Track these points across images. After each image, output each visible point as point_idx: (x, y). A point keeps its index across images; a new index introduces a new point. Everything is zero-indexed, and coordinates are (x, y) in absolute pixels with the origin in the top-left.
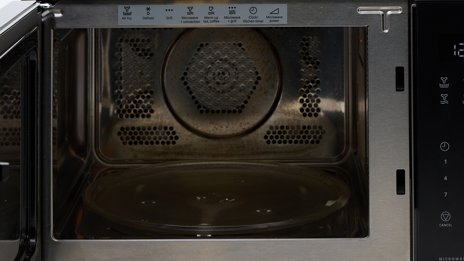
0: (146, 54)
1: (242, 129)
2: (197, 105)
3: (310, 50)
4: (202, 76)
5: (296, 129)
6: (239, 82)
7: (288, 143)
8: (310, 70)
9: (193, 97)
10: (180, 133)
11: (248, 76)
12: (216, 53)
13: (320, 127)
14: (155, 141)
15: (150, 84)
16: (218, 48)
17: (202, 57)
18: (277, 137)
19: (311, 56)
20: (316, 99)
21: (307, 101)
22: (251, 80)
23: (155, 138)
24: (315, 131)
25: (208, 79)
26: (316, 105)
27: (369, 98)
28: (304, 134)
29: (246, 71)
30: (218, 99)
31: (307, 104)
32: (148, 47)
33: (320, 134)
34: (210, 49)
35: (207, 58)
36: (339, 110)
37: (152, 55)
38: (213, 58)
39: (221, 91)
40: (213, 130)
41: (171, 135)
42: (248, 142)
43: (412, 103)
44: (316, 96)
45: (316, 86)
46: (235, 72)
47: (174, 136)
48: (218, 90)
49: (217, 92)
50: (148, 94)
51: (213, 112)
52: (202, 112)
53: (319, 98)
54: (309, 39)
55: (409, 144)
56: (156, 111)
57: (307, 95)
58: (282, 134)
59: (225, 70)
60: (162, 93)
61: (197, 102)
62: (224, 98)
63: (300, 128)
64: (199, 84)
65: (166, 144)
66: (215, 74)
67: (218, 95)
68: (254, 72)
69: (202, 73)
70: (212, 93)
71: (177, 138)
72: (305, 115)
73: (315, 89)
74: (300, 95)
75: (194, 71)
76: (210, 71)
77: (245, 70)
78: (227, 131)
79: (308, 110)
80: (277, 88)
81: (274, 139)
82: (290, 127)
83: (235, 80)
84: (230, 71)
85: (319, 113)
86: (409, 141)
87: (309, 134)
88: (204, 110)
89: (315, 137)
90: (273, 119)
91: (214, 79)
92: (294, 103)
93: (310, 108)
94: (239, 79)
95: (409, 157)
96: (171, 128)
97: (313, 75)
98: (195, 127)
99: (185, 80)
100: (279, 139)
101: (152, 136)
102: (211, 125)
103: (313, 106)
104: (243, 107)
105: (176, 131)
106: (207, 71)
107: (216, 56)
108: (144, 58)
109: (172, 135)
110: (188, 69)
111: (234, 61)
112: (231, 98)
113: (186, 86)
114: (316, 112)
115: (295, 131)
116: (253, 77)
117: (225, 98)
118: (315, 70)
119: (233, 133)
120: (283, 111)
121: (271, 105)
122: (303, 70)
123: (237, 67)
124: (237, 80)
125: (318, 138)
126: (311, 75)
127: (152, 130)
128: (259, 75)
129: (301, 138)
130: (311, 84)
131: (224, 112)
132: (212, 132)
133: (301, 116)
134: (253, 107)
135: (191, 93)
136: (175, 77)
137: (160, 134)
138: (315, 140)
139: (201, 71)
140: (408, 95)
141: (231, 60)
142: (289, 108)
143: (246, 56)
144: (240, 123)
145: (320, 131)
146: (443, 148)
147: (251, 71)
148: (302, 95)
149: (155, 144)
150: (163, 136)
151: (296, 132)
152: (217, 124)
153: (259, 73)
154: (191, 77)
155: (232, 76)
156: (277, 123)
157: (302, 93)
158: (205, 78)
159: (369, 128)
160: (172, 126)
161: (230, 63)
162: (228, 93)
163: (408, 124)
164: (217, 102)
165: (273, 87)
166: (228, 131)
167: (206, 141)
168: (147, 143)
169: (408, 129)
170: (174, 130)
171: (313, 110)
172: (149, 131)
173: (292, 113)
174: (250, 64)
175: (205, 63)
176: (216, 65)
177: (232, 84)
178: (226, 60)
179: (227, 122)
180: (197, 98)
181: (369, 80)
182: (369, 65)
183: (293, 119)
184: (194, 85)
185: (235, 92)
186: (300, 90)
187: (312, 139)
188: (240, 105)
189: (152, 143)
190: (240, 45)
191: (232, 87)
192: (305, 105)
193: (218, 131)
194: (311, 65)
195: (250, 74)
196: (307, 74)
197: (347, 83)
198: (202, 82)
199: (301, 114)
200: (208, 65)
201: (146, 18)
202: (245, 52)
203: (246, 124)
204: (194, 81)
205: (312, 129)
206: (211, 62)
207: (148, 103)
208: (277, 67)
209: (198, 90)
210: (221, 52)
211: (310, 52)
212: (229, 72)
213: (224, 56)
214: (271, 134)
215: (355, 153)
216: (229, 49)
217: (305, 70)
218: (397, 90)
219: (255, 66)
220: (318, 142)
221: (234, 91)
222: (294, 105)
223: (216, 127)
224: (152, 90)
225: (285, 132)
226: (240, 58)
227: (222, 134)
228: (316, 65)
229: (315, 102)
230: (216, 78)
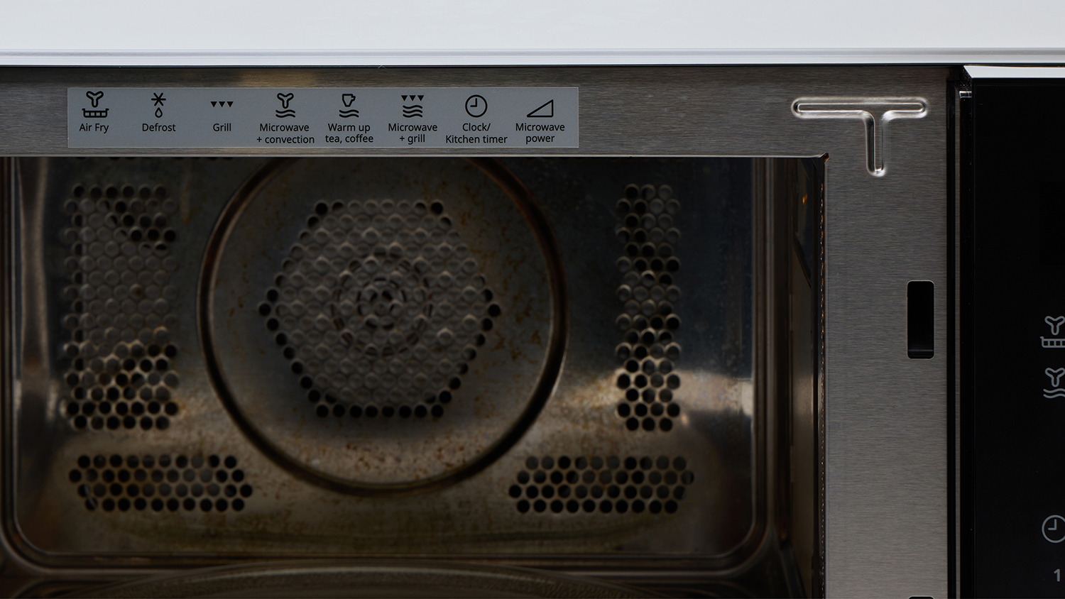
0: (154, 236)
1: (444, 467)
2: (308, 392)
3: (648, 225)
4: (323, 304)
5: (605, 467)
6: (434, 322)
7: (581, 510)
8: (649, 289)
9: (297, 368)
10: (256, 475)
11: (463, 304)
12: (364, 234)
13: (680, 463)
14: (181, 500)
15: (166, 325)
16: (371, 217)
17: (323, 245)
18: (548, 492)
19: (650, 244)
20: (665, 377)
21: (641, 381)
22: (469, 316)
23: (182, 491)
24: (663, 472)
25: (339, 313)
26: (666, 396)
27: (827, 377)
28: (630, 482)
29: (454, 289)
30: (371, 374)
31: (641, 391)
32: (159, 214)
33: (679, 483)
34: (347, 221)
35: (339, 248)
36: (735, 408)
37: (171, 236)
38: (354, 248)
39: (380, 351)
40: (357, 467)
41: (230, 481)
42: (460, 505)
43: (958, 393)
44: (666, 368)
45: (666, 338)
46: (423, 292)
47: (238, 485)
48: (371, 345)
49: (368, 353)
50: (162, 356)
51: (356, 412)
52: (322, 412)
53: (675, 372)
54: (645, 191)
55: (946, 520)
56: (184, 407)
57: (641, 363)
58: (564, 482)
59: (393, 286)
60: (203, 355)
61: (307, 383)
62: (389, 372)
63: (617, 466)
64: (315, 328)
65: (214, 510)
66: (362, 297)
67: (371, 362)
68: (479, 292)
69: (322, 293)
70: (352, 355)
71: (247, 491)
72: (632, 425)
73: (665, 345)
74: (619, 363)
75: (298, 289)
76: (347, 289)
77: (451, 286)
78: (398, 472)
79: (641, 410)
80: (549, 342)
81: (540, 497)
82: (589, 462)
83: (422, 316)
84: (407, 290)
85: (674, 420)
86: (946, 510)
87: (646, 482)
88: (330, 407)
89: (663, 493)
90: (536, 434)
91: (359, 311)
92: (599, 388)
93: (649, 403)
94: (433, 313)
95: (946, 559)
96: (231, 462)
97: (657, 302)
98: (303, 458)
99: (272, 315)
100: (556, 497)
101: (174, 485)
102: (350, 452)
103: (657, 399)
104: (446, 397)
105: (246, 471)
106: (338, 288)
107: (364, 242)
108: (147, 246)
109: (233, 483)
110: (279, 281)
111: (420, 258)
112: (410, 371)
113: (275, 334)
114: (665, 415)
115: (602, 474)
116: (478, 308)
117: (393, 370)
118: (665, 288)
119: (417, 477)
120: (566, 411)
121: (529, 393)
122: (627, 287)
123: (429, 275)
124: (429, 315)
125: (671, 497)
126: (651, 302)
127: (173, 465)
128: (495, 302)
129: (622, 496)
130: (651, 330)
131: (388, 412)
132: (353, 475)
133: (621, 428)
134: (477, 399)
135: (289, 354)
136: (241, 306)
137: (198, 480)
138: (663, 501)
139: (321, 287)
140: (945, 369)
141: (410, 254)
142: (585, 402)
143: (454, 245)
144: (436, 447)
145: (679, 474)
146: (1049, 534)
147: (470, 288)
148: (625, 363)
149: (181, 508)
150: (205, 485)
151: (605, 478)
152: (369, 450)
153: (495, 296)
154: (290, 305)
155: (413, 304)
156: (549, 448)
157: (623, 356)
158: (332, 308)
159: (827, 471)
160: (233, 453)
161: (408, 263)
162: (402, 355)
163: (944, 460)
164: (368, 384)
165: (536, 338)
166: (402, 471)
167: (337, 502)
168: (157, 505)
169: (943, 475)
170: (239, 466)
171: (657, 410)
172: (165, 470)
173: (594, 419)
174: (466, 269)
175: (330, 263)
176: (364, 271)
177: (413, 328)
178: (395, 255)
179: (399, 444)
180: (309, 371)
181: (827, 324)
182: (827, 277)
183: (597, 436)
184: (297, 331)
185: (422, 352)
186: (617, 348)
187: (654, 497)
188: (438, 394)
189: (173, 505)
190: (437, 209)
191: (413, 338)
192: (632, 395)
193: (372, 470)
194: (651, 272)
195: (466, 298)
196: (639, 298)
197: (760, 329)
198: (321, 321)
199: (621, 420)
200: (342, 270)
201: (151, 128)
202: (453, 231)
203: (454, 451)
204: (298, 318)
205: (654, 468)
206: (349, 262)
207: (162, 384)
208: (548, 278)
209: (310, 347)
210: (380, 230)
211: (649, 231)
212: (403, 292)
213: (389, 243)
214: (531, 482)
215: (785, 544)
216: (404, 220)
217: (632, 288)
218: (911, 355)
219: (483, 275)
220: (671, 507)
221: (418, 350)
222: (600, 395)
223: (366, 459)
224: (172, 343)
225: (572, 477)
226: (438, 248)
227: (382, 480)
228: (669, 270)
229: (665, 386)
230: (364, 310)
